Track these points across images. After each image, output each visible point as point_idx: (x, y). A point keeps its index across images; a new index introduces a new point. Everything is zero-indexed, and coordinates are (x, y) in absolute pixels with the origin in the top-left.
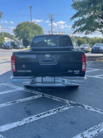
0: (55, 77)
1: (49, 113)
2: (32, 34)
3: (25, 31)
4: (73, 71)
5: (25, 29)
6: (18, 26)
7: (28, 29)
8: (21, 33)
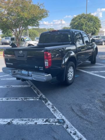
0: (28, 71)
1: (16, 99)
2: (86, 26)
3: (78, 24)
4: (38, 67)
5: (79, 22)
6: (73, 20)
7: (82, 22)
8: (75, 27)
